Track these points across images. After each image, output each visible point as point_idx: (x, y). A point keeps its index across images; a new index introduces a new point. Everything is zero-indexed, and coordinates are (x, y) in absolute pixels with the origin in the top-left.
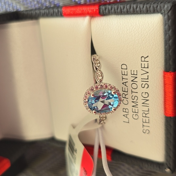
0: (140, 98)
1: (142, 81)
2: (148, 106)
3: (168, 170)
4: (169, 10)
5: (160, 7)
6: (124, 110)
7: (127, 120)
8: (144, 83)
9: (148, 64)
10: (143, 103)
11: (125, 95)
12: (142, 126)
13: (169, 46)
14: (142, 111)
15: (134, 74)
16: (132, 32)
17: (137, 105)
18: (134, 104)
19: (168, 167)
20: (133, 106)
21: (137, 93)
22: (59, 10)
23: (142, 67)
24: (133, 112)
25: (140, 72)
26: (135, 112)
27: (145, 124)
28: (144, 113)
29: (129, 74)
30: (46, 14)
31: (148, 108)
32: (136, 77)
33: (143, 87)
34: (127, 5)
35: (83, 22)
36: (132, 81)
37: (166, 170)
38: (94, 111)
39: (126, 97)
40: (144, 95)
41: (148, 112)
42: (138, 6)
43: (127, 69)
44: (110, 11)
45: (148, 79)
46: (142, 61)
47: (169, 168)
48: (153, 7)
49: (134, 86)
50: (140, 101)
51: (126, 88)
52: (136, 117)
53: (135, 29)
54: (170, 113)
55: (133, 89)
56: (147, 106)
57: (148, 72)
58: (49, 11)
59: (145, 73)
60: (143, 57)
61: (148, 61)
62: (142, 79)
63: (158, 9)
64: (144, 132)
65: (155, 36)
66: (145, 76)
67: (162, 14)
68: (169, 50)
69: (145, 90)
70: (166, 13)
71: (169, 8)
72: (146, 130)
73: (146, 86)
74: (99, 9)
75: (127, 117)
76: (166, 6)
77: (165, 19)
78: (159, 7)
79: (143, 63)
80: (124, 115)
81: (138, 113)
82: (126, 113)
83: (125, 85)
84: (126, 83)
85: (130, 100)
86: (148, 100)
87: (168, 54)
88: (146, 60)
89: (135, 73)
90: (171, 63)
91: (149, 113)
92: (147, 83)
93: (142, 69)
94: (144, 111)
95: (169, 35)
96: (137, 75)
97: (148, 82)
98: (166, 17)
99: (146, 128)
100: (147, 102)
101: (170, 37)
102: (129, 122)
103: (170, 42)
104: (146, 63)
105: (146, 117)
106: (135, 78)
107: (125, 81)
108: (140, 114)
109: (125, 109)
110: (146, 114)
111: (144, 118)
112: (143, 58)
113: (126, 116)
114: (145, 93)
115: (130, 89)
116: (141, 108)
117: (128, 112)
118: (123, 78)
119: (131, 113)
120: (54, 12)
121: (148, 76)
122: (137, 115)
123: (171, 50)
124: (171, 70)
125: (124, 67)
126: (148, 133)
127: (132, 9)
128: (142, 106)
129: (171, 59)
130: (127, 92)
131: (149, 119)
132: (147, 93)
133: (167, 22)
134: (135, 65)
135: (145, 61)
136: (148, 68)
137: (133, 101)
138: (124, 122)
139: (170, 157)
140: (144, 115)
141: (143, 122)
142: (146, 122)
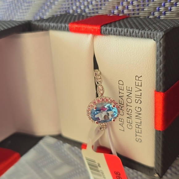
0: (134, 111)
1: (136, 97)
3: (157, 175)
4: (161, 38)
5: (154, 34)
6: (120, 120)
7: (122, 129)
8: (138, 99)
9: (141, 83)
10: (136, 116)
11: (122, 107)
12: (135, 135)
13: (160, 69)
14: (136, 122)
15: (129, 90)
16: (129, 53)
17: (131, 117)
18: (128, 116)
19: (157, 173)
20: (128, 118)
21: (132, 106)
22: (66, 25)
23: (136, 85)
24: (128, 122)
25: (134, 89)
26: (130, 123)
27: (137, 134)
28: (137, 124)
29: (125, 89)
30: (54, 28)
31: (141, 121)
32: (131, 93)
33: (137, 102)
34: (125, 28)
35: (86, 38)
36: (127, 96)
37: (155, 175)
38: (96, 121)
39: (122, 108)
40: (137, 109)
41: (141, 124)
42: (134, 32)
43: (123, 85)
44: (110, 33)
45: (141, 96)
48: (147, 33)
49: (129, 100)
50: (134, 114)
51: (122, 101)
52: (131, 127)
53: (131, 51)
54: (160, 128)
55: (128, 103)
57: (141, 90)
58: (57, 25)
59: (139, 91)
60: (137, 76)
61: (141, 81)
62: (136, 95)
63: (151, 36)
64: (137, 140)
65: (148, 59)
66: (139, 93)
67: (154, 40)
68: (160, 73)
69: (138, 105)
70: (158, 40)
71: (161, 37)
72: (139, 139)
73: (139, 102)
74: (101, 30)
76: (158, 34)
77: (157, 45)
78: (152, 34)
79: (137, 81)
80: (120, 124)
81: (132, 124)
82: (122, 123)
83: (122, 99)
84: (122, 96)
85: (125, 112)
86: (141, 114)
87: (159, 77)
88: (140, 79)
90: (161, 85)
91: (141, 125)
92: (140, 99)
93: (136, 86)
95: (160, 60)
96: (131, 91)
97: (141, 98)
99: (138, 137)
100: (140, 116)
101: (161, 62)
102: (124, 131)
107: (121, 95)
108: (134, 125)
110: (139, 126)
111: (137, 129)
113: (121, 125)
114: (138, 107)
115: (125, 102)
116: (134, 120)
117: (124, 122)
118: (120, 92)
119: (126, 123)
120: (61, 27)
121: (141, 93)
123: (162, 73)
124: (161, 91)
125: (121, 83)
126: (140, 142)
127: (128, 33)
128: (136, 118)
129: (162, 81)
130: (123, 105)
131: (141, 130)
132: (140, 108)
133: (159, 49)
134: (130, 83)
135: (138, 80)
136: (141, 86)
138: (120, 130)
139: (159, 164)
140: (137, 126)
141: (136, 132)
142: (138, 132)
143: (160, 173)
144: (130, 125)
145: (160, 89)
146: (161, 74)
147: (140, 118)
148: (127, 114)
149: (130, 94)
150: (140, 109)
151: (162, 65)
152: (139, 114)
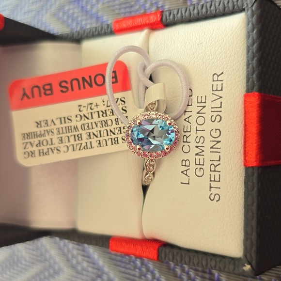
0: (208, 138)
1: (212, 111)
2: (219, 152)
3: (247, 267)
4: (253, 2)
7: (186, 180)
8: (216, 114)
9: (222, 84)
10: (212, 148)
11: (187, 137)
12: (209, 188)
13: (253, 52)
14: (210, 161)
15: (201, 102)
16: (203, 41)
17: (203, 151)
18: (198, 151)
19: (248, 262)
20: (197, 154)
21: (204, 130)
23: (213, 90)
24: (196, 164)
25: (210, 98)
26: (199, 164)
27: (213, 184)
28: (213, 164)
29: (195, 102)
31: (220, 156)
32: (204, 107)
33: (213, 120)
35: (138, 37)
36: (198, 113)
37: (245, 268)
39: (188, 140)
40: (213, 133)
41: (218, 162)
42: (213, 4)
43: (192, 96)
44: (176, 17)
45: (221, 107)
46: (213, 81)
47: (250, 264)
49: (201, 121)
50: (208, 144)
51: (189, 125)
52: (201, 174)
53: (207, 35)
54: (253, 161)
55: (198, 126)
56: (217, 152)
57: (221, 97)
59: (218, 99)
60: (215, 74)
61: (222, 81)
62: (212, 108)
63: (239, 4)
64: (212, 199)
65: (234, 43)
66: (217, 103)
68: (253, 60)
69: (216, 125)
70: (250, 6)
72: (215, 195)
73: (218, 118)
74: (162, 16)
75: (186, 175)
77: (248, 15)
79: (215, 83)
80: (182, 172)
81: (203, 165)
82: (187, 168)
83: (188, 122)
84: (189, 118)
85: (193, 144)
86: (220, 142)
87: (251, 65)
88: (220, 78)
89: (203, 101)
91: (219, 164)
92: (219, 113)
93: (213, 92)
94: (212, 161)
95: (253, 38)
96: (205, 102)
97: (221, 111)
98: (250, 12)
99: (214, 191)
100: (218, 146)
101: (254, 40)
102: (189, 184)
103: (254, 47)
104: (219, 83)
105: (215, 171)
106: (202, 107)
107: (188, 115)
108: (206, 167)
109: (186, 161)
110: (215, 167)
111: (213, 174)
112: (216, 76)
113: (185, 172)
114: (216, 130)
115: (194, 126)
116: (208, 156)
117: (189, 166)
118: (185, 112)
119: (193, 167)
121: (221, 103)
122: (202, 169)
123: (255, 59)
124: (255, 89)
126: (217, 201)
127: (204, 9)
128: (211, 152)
129: (256, 73)
130: (190, 132)
131: (220, 175)
132: (219, 130)
133: (250, 19)
134: (203, 89)
135: (218, 80)
136: (222, 90)
137: (198, 145)
138: (182, 183)
140: (213, 169)
141: (211, 181)
142: (215, 181)
143: (254, 262)
144: (200, 168)
145: (253, 88)
147: (218, 150)
148: (197, 147)
149: (202, 109)
150: (219, 132)
151: (255, 45)
152: (216, 142)
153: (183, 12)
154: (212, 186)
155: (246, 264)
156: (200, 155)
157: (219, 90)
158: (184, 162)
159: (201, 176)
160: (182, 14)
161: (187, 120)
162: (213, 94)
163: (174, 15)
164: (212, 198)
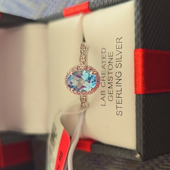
1: (116, 61)
2: (121, 86)
8: (118, 63)
9: (122, 44)
10: (117, 83)
11: (103, 78)
12: (116, 108)
13: (138, 24)
14: (116, 91)
15: (111, 56)
17: (112, 85)
18: (109, 85)
20: (109, 88)
21: (112, 73)
23: (117, 49)
24: (109, 94)
25: (115, 53)
26: (110, 94)
27: (119, 105)
28: (118, 93)
29: (107, 56)
31: (121, 88)
32: (112, 59)
33: (117, 66)
36: (109, 62)
37: (136, 156)
38: (72, 89)
43: (105, 52)
45: (121, 58)
46: (117, 43)
47: (140, 153)
49: (110, 67)
50: (115, 81)
51: (104, 70)
52: (111, 99)
55: (109, 71)
56: (120, 86)
57: (121, 52)
59: (119, 54)
60: (118, 38)
61: (122, 42)
62: (116, 59)
65: (128, 19)
66: (119, 56)
72: (119, 112)
73: (120, 65)
74: (89, 5)
75: (104, 100)
80: (101, 99)
81: (112, 94)
84: (104, 66)
86: (121, 79)
87: (137, 32)
89: (112, 55)
90: (140, 41)
91: (121, 93)
93: (117, 50)
94: (117, 91)
96: (113, 56)
97: (121, 61)
99: (119, 109)
100: (120, 82)
101: (138, 16)
102: (105, 105)
103: (138, 21)
104: (120, 44)
105: (119, 97)
107: (104, 64)
108: (114, 95)
109: (103, 92)
110: (119, 95)
111: (118, 99)
112: (118, 40)
113: (103, 99)
114: (119, 72)
116: (115, 88)
117: (105, 95)
118: (102, 62)
119: (107, 95)
121: (121, 56)
122: (112, 96)
124: (140, 47)
125: (103, 51)
126: (121, 115)
128: (116, 86)
129: (140, 37)
130: (105, 74)
131: (122, 100)
132: (120, 72)
133: (136, 4)
134: (111, 48)
135: (119, 42)
136: (121, 48)
137: (109, 82)
138: (101, 105)
139: (140, 140)
141: (117, 103)
142: (119, 103)
143: (142, 153)
145: (139, 46)
146: (139, 29)
148: (109, 83)
150: (120, 74)
152: (119, 80)
153: (100, 2)
154: (117, 106)
155: (137, 154)
156: (111, 88)
157: (120, 48)
158: (102, 92)
159: (112, 101)
160: (99, 3)
161: (103, 67)
162: (117, 51)
163: (95, 4)
164: (118, 114)
